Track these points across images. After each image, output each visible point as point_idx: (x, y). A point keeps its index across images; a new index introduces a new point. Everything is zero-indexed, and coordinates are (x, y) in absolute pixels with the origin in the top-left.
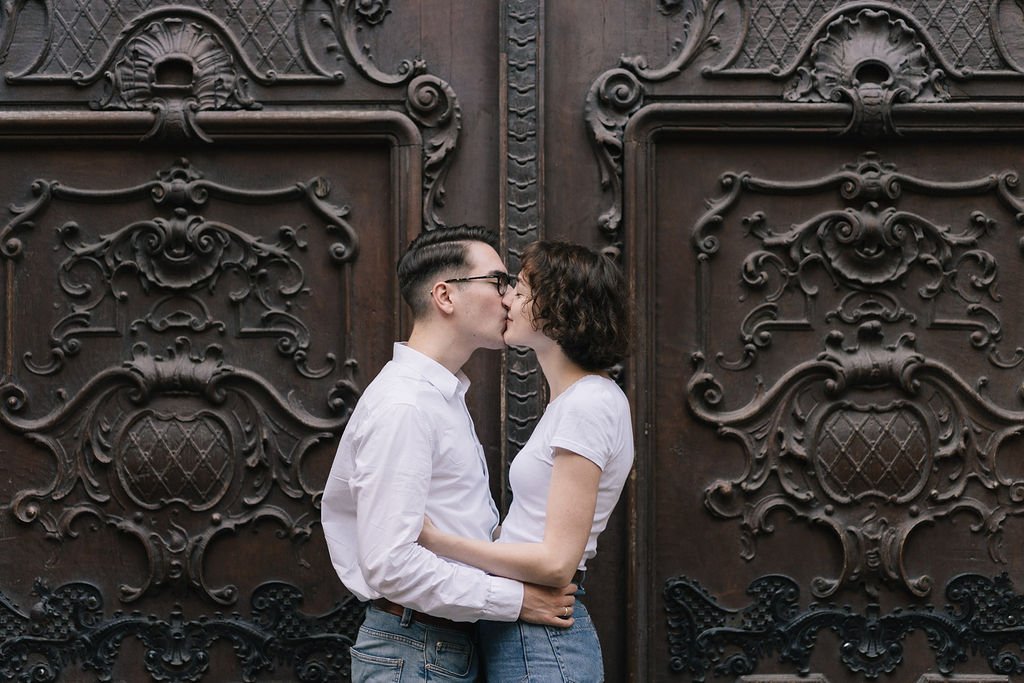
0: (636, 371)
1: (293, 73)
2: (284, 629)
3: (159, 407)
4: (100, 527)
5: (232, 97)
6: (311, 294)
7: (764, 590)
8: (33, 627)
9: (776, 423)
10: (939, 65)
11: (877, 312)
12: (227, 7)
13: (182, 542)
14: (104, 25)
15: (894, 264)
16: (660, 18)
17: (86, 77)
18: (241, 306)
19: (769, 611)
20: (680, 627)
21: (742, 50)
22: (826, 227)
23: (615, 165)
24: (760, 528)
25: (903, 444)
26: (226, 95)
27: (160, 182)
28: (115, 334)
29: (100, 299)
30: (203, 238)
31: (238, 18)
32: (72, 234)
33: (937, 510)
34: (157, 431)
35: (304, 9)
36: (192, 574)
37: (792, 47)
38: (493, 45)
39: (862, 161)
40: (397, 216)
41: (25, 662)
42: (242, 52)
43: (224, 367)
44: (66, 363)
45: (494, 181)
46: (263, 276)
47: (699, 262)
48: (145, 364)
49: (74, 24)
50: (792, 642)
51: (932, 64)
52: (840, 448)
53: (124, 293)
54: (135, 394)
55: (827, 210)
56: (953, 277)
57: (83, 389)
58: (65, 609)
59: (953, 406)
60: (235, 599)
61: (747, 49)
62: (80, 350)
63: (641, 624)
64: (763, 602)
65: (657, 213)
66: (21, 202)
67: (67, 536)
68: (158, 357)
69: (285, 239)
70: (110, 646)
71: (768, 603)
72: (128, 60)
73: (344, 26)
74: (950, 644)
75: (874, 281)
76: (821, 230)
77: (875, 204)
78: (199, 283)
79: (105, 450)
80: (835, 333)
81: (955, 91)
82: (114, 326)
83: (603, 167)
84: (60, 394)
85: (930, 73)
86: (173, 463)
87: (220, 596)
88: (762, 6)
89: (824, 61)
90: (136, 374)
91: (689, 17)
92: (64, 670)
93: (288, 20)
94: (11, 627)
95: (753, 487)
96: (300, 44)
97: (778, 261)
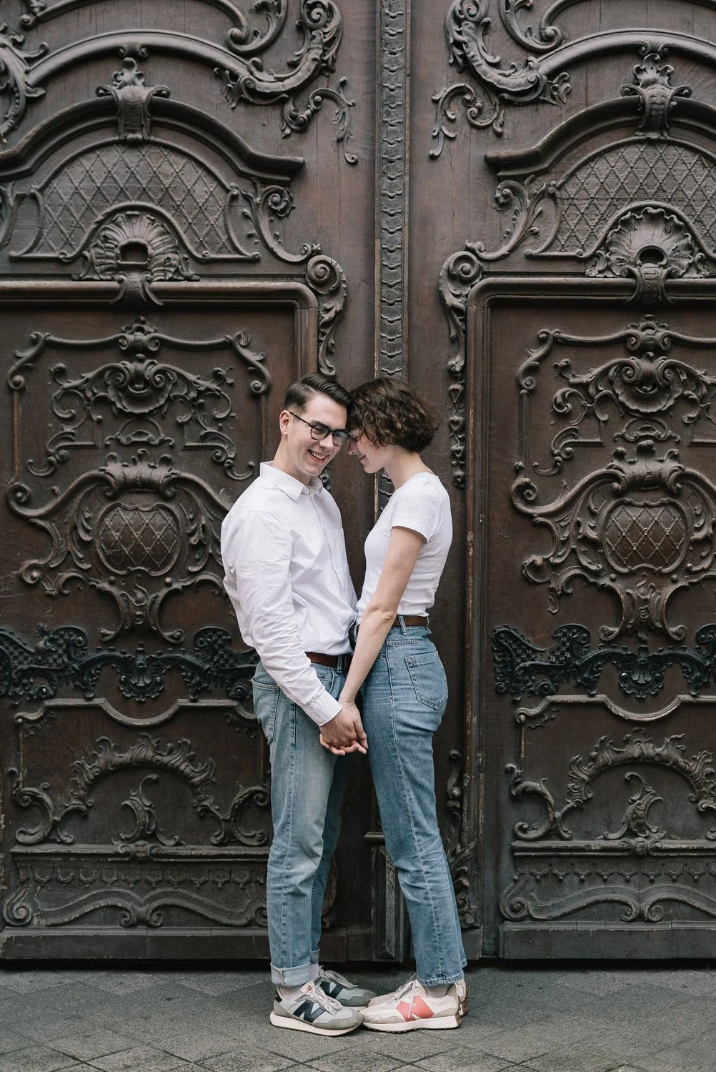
0: (474, 477)
1: (222, 253)
2: (218, 661)
3: (126, 501)
4: (85, 587)
5: (177, 272)
6: (237, 418)
7: (565, 635)
8: (37, 659)
9: (576, 514)
10: (702, 250)
11: (652, 434)
12: (173, 203)
13: (143, 598)
14: (82, 216)
15: (663, 397)
16: (495, 213)
17: (69, 256)
18: (185, 426)
19: (568, 650)
20: (504, 662)
21: (556, 238)
22: (615, 371)
23: (460, 324)
24: (562, 590)
25: (668, 530)
26: (173, 270)
27: (125, 335)
28: (94, 447)
29: (82, 421)
30: (156, 377)
31: (181, 212)
32: (61, 373)
33: (690, 578)
34: (125, 518)
35: (230, 206)
36: (151, 621)
37: (592, 235)
38: (371, 233)
39: (643, 322)
40: (299, 361)
41: (32, 683)
42: (184, 237)
43: (173, 471)
44: (58, 468)
45: (371, 334)
46: (201, 406)
47: (521, 396)
48: (115, 470)
49: (60, 216)
50: (585, 672)
51: (696, 249)
52: (622, 533)
53: (100, 417)
54: (108, 491)
55: (617, 357)
56: (708, 408)
57: (71, 487)
58: (60, 646)
59: (705, 503)
60: (182, 640)
61: (560, 237)
62: (68, 459)
63: (475, 658)
64: (564, 644)
65: (491, 359)
66: (23, 349)
67: (60, 593)
68: (125, 464)
69: (217, 377)
70: (93, 672)
71: (568, 644)
72: (100, 243)
73: (260, 218)
74: (698, 674)
75: (649, 411)
76: (611, 373)
77: (651, 354)
78: (155, 409)
79: (87, 531)
80: (620, 449)
81: (712, 269)
82: (92, 441)
83: (452, 325)
84: (54, 490)
85: (694, 256)
86: (136, 542)
87: (172, 637)
88: (571, 205)
89: (616, 246)
90: (109, 476)
91: (516, 212)
92: (60, 689)
93: (218, 213)
94: (21, 658)
95: (558, 561)
96: (228, 233)
97: (580, 397)
